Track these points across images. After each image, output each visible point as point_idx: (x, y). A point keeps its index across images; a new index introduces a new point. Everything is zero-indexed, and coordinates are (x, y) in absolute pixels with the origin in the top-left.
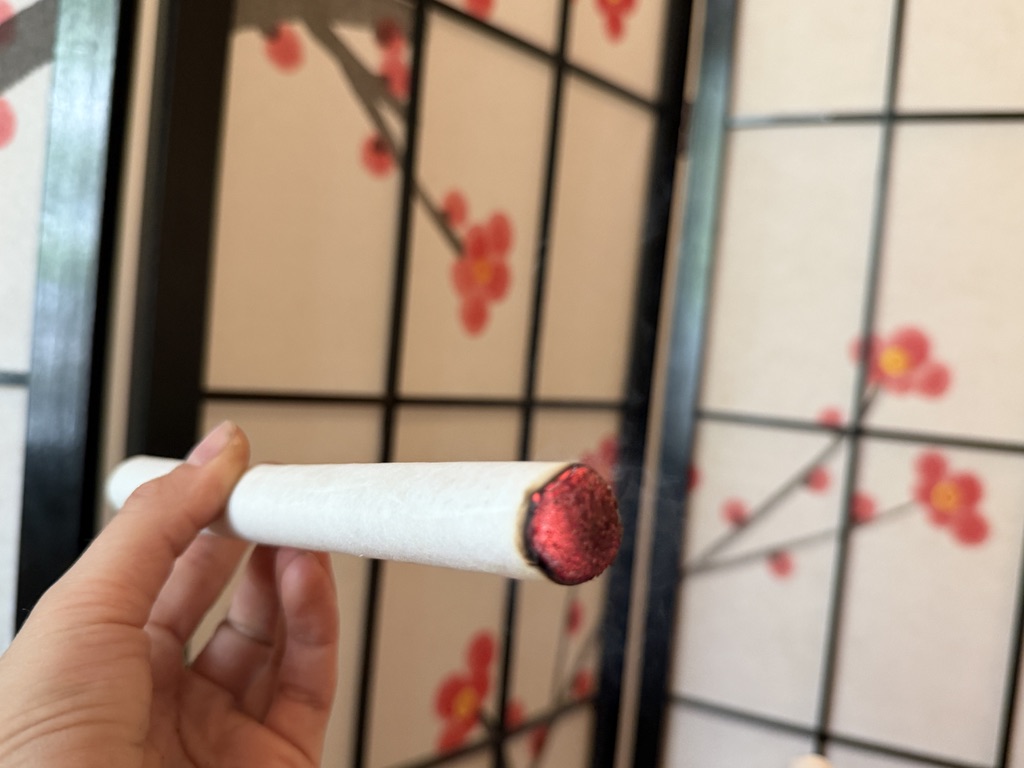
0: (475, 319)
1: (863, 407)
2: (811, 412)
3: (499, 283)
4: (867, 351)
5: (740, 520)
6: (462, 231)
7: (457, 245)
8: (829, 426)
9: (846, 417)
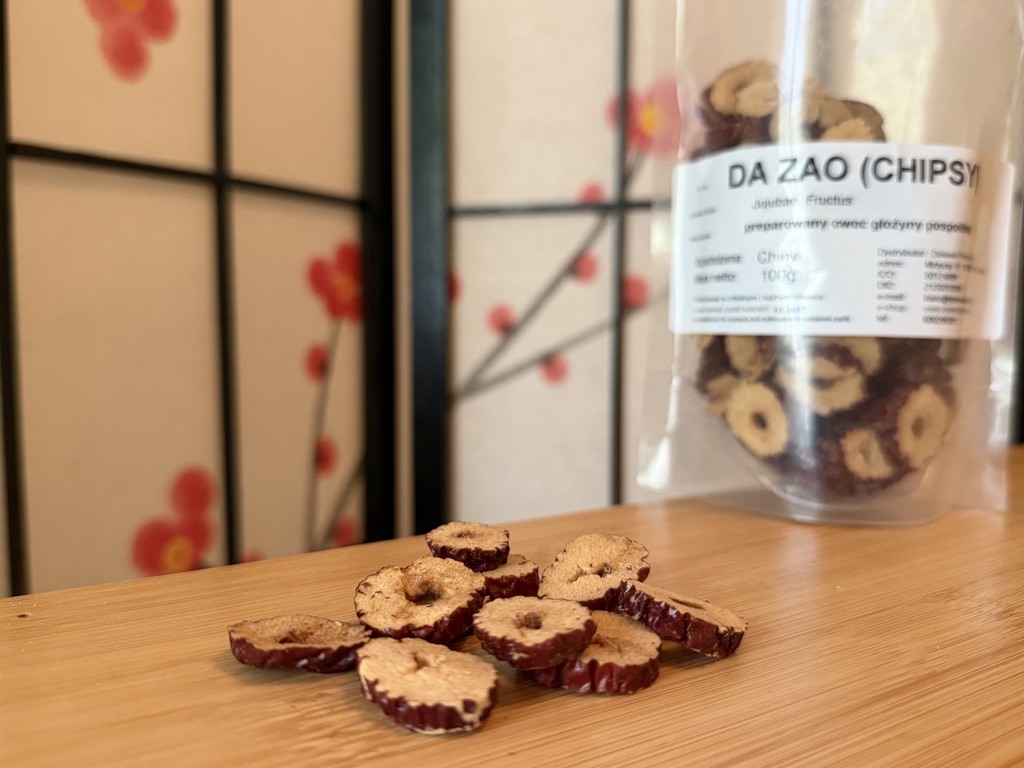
1: (625, 177)
2: (571, 192)
4: (624, 110)
8: (590, 204)
9: (609, 192)
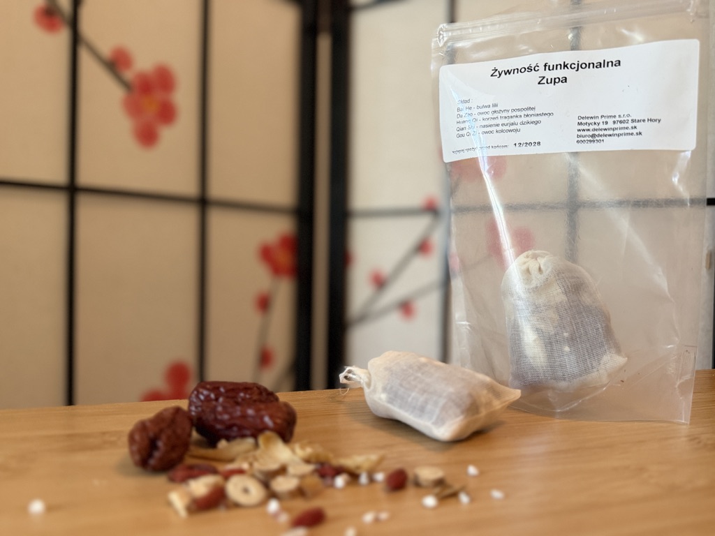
0: (147, 136)
3: (167, 113)
5: (380, 283)
6: (129, 75)
7: (127, 85)
8: (429, 209)
